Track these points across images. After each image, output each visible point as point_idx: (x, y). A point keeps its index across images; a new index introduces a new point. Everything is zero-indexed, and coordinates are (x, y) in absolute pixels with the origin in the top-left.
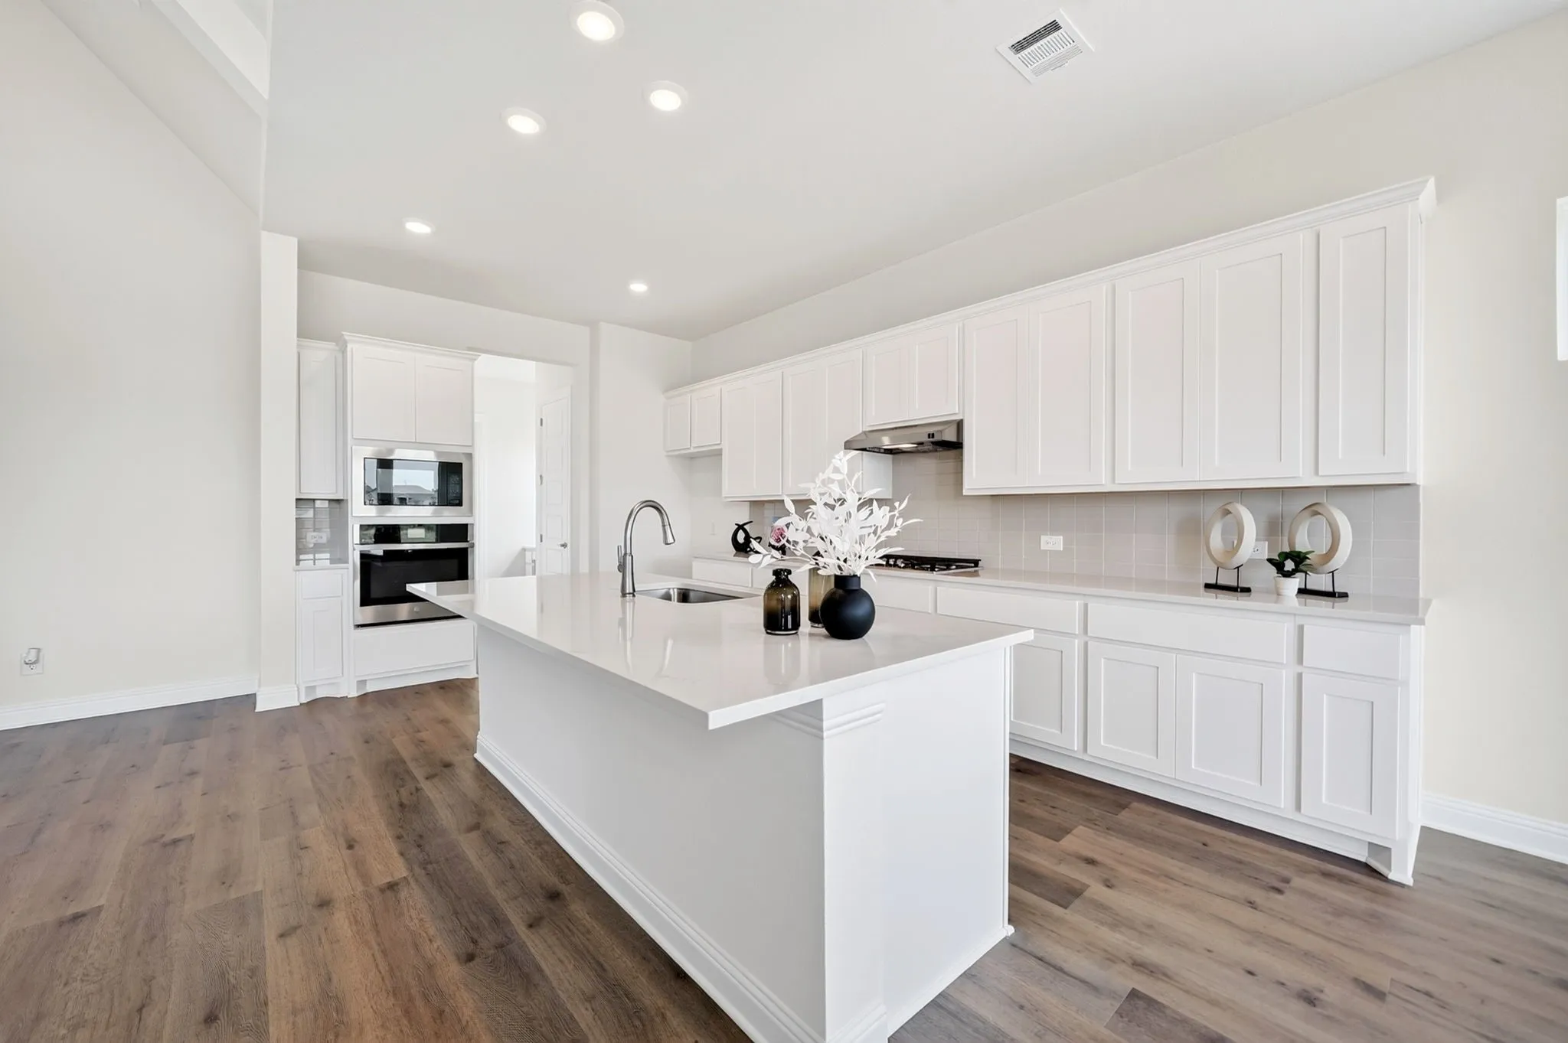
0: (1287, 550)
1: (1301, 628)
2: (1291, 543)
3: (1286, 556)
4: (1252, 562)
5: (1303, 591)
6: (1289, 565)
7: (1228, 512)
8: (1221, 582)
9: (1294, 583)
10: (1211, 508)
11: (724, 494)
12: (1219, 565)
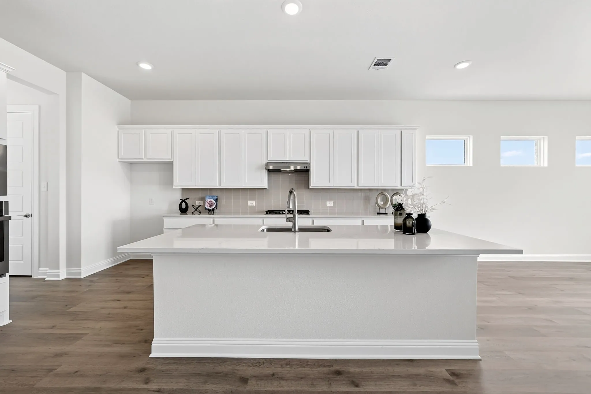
7: (383, 194)
11: (174, 184)
12: (380, 207)
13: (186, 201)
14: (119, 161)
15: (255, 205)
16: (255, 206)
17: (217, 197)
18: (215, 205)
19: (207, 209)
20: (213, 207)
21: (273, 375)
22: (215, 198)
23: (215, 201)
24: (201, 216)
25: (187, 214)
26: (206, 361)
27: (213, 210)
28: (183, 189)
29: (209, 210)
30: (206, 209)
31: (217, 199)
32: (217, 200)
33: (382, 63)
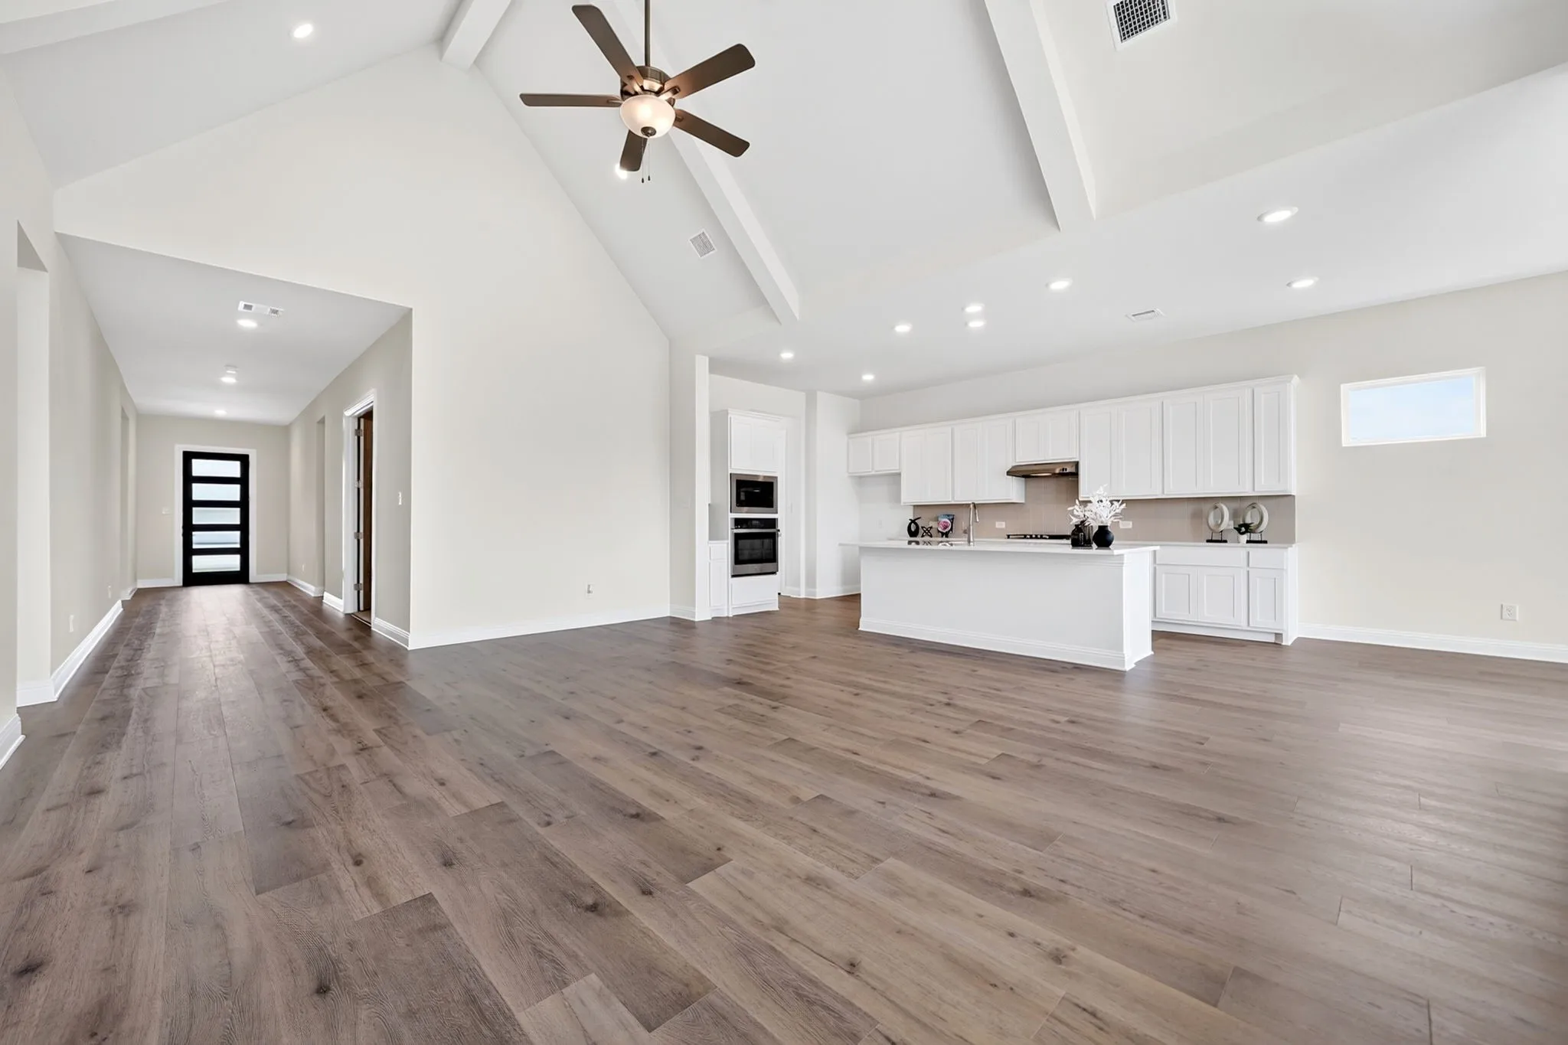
0: (1241, 523)
1: (1249, 553)
2: (1244, 521)
3: (1241, 526)
4: (1228, 530)
5: (1248, 542)
6: (1243, 529)
7: (1216, 507)
8: (1214, 539)
9: (1245, 538)
10: (1206, 507)
11: (903, 500)
12: (1213, 531)
13: (916, 520)
14: (848, 475)
15: (1004, 526)
16: (1006, 528)
17: (953, 515)
18: (950, 526)
19: (941, 531)
22: (951, 517)
23: (950, 521)
25: (916, 538)
27: (948, 532)
28: (914, 506)
29: (943, 533)
32: (952, 520)
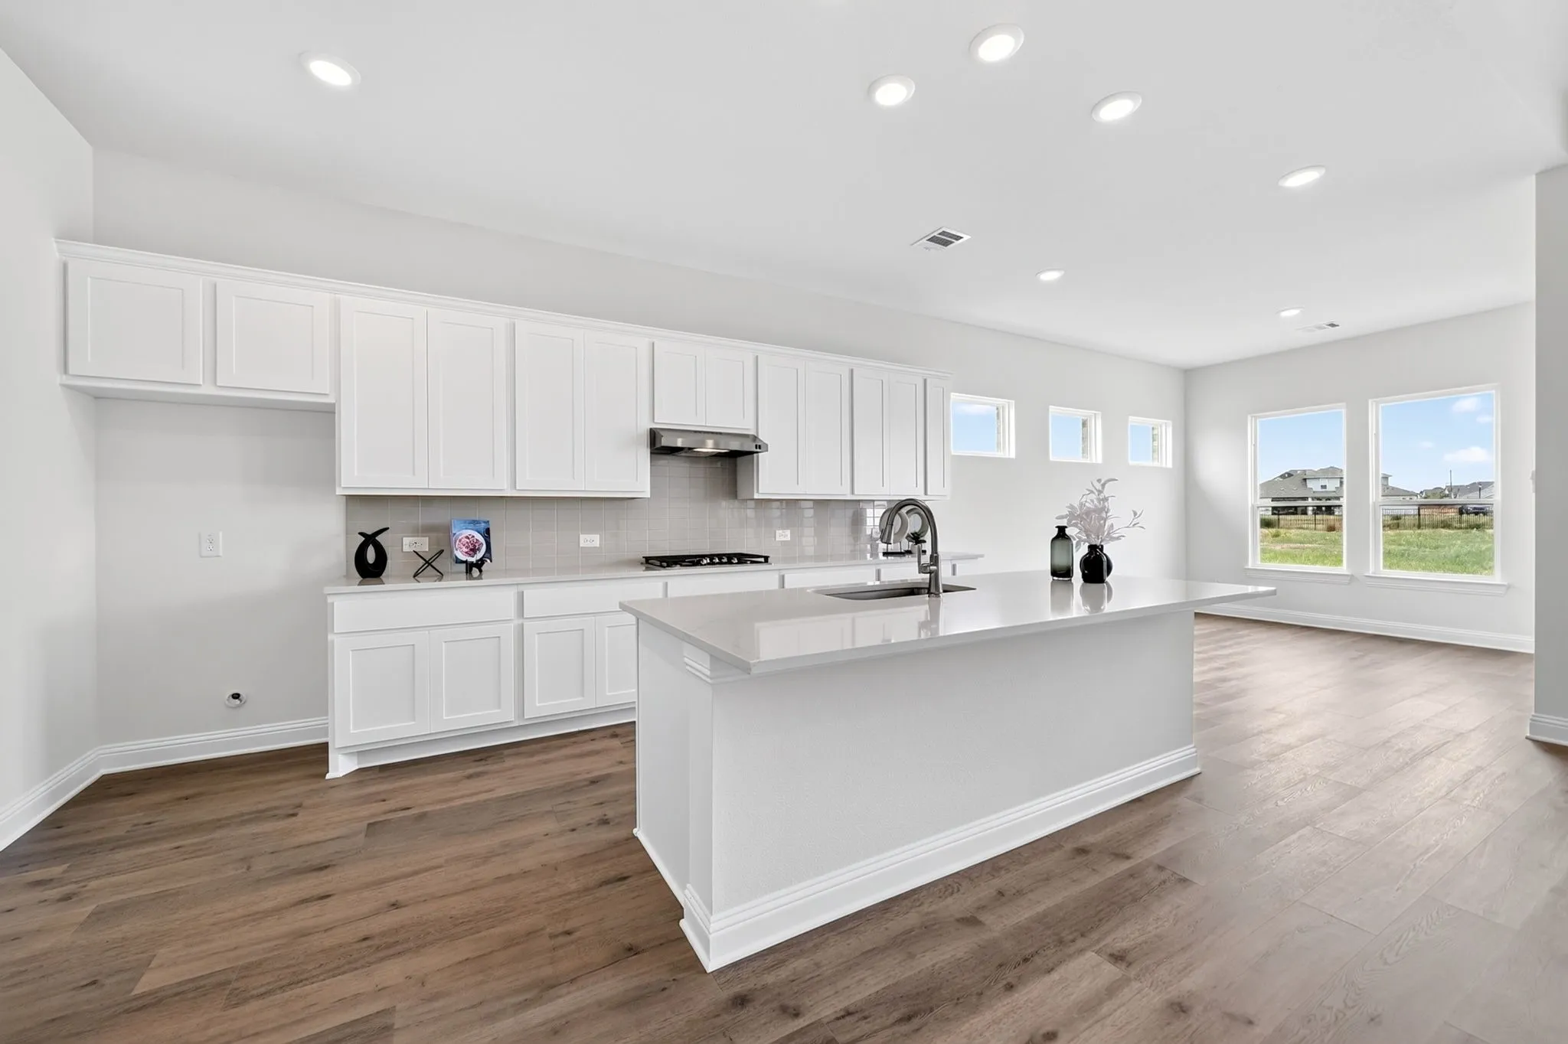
13: (378, 538)
14: (63, 386)
15: (598, 546)
16: (600, 547)
17: (487, 522)
18: (484, 549)
19: (462, 562)
20: (479, 555)
21: (1001, 893)
22: (483, 526)
23: (484, 537)
24: (443, 584)
25: (382, 583)
26: (850, 925)
27: (479, 565)
29: (470, 567)
30: (458, 561)
31: (488, 531)
32: (486, 535)
33: (943, 240)
